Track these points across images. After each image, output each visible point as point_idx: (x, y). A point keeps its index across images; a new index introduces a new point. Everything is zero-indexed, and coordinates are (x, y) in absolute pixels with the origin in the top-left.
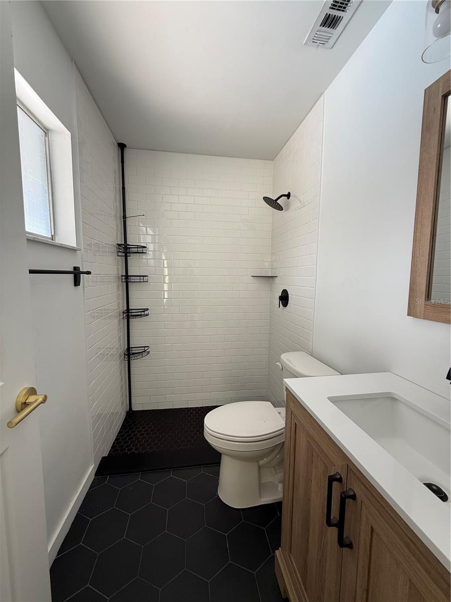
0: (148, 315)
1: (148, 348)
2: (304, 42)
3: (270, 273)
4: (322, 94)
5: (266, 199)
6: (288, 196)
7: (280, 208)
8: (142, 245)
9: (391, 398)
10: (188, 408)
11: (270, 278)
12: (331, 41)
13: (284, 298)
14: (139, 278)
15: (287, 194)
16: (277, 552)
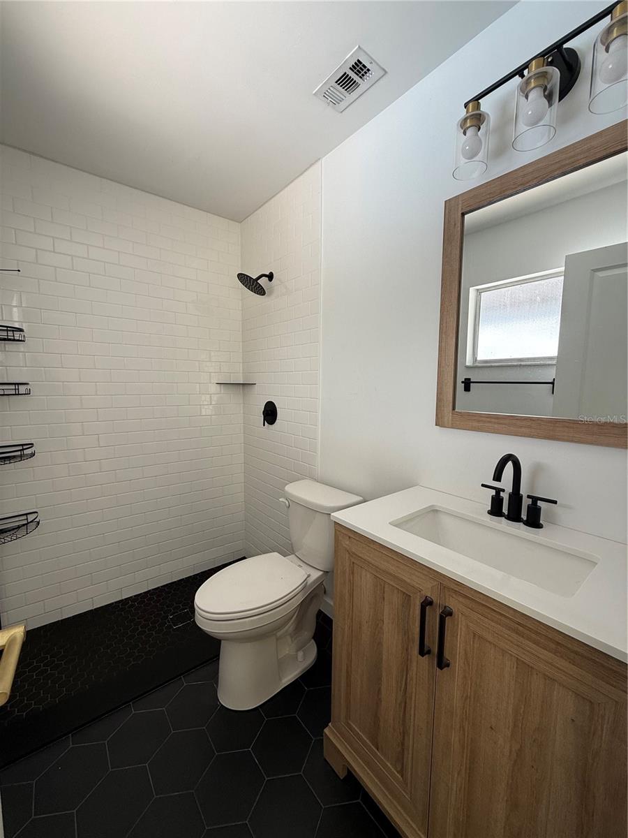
0: (33, 455)
1: (35, 515)
2: (314, 92)
3: (242, 379)
4: (319, 159)
5: (243, 278)
6: (270, 277)
7: (260, 291)
8: (17, 326)
9: (434, 511)
10: (122, 600)
11: (245, 386)
12: (343, 105)
13: (270, 413)
14: (13, 387)
15: (268, 274)
16: (326, 731)
